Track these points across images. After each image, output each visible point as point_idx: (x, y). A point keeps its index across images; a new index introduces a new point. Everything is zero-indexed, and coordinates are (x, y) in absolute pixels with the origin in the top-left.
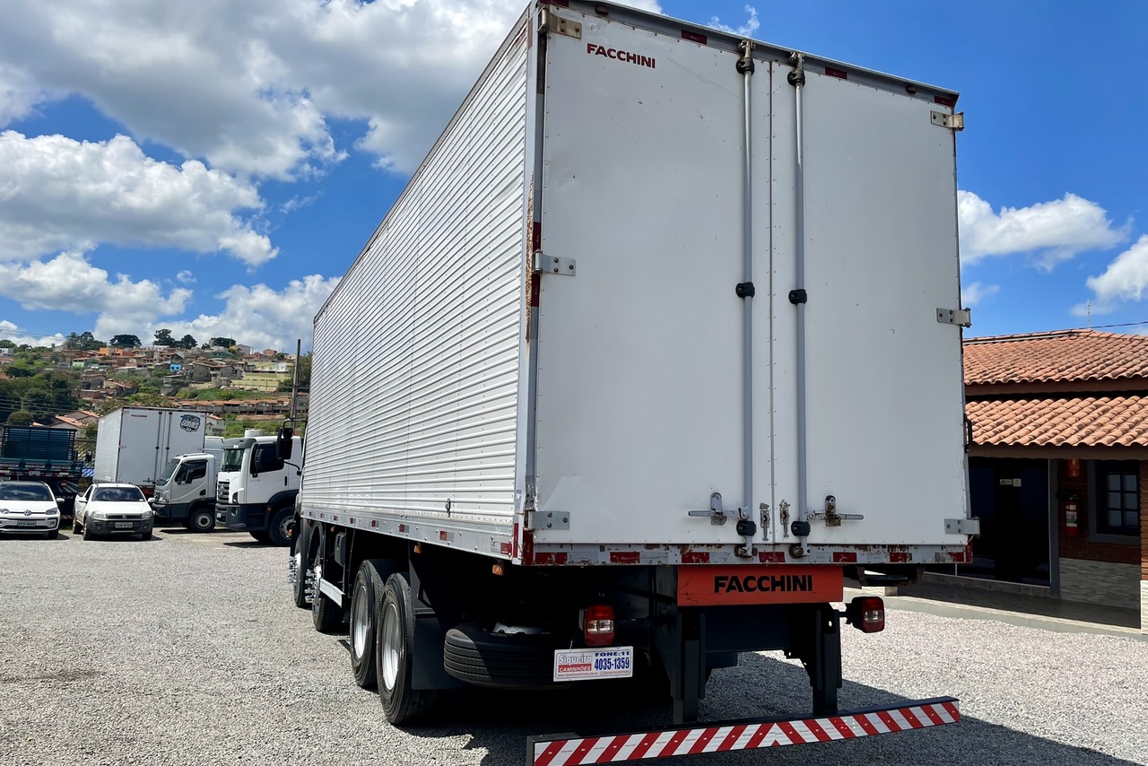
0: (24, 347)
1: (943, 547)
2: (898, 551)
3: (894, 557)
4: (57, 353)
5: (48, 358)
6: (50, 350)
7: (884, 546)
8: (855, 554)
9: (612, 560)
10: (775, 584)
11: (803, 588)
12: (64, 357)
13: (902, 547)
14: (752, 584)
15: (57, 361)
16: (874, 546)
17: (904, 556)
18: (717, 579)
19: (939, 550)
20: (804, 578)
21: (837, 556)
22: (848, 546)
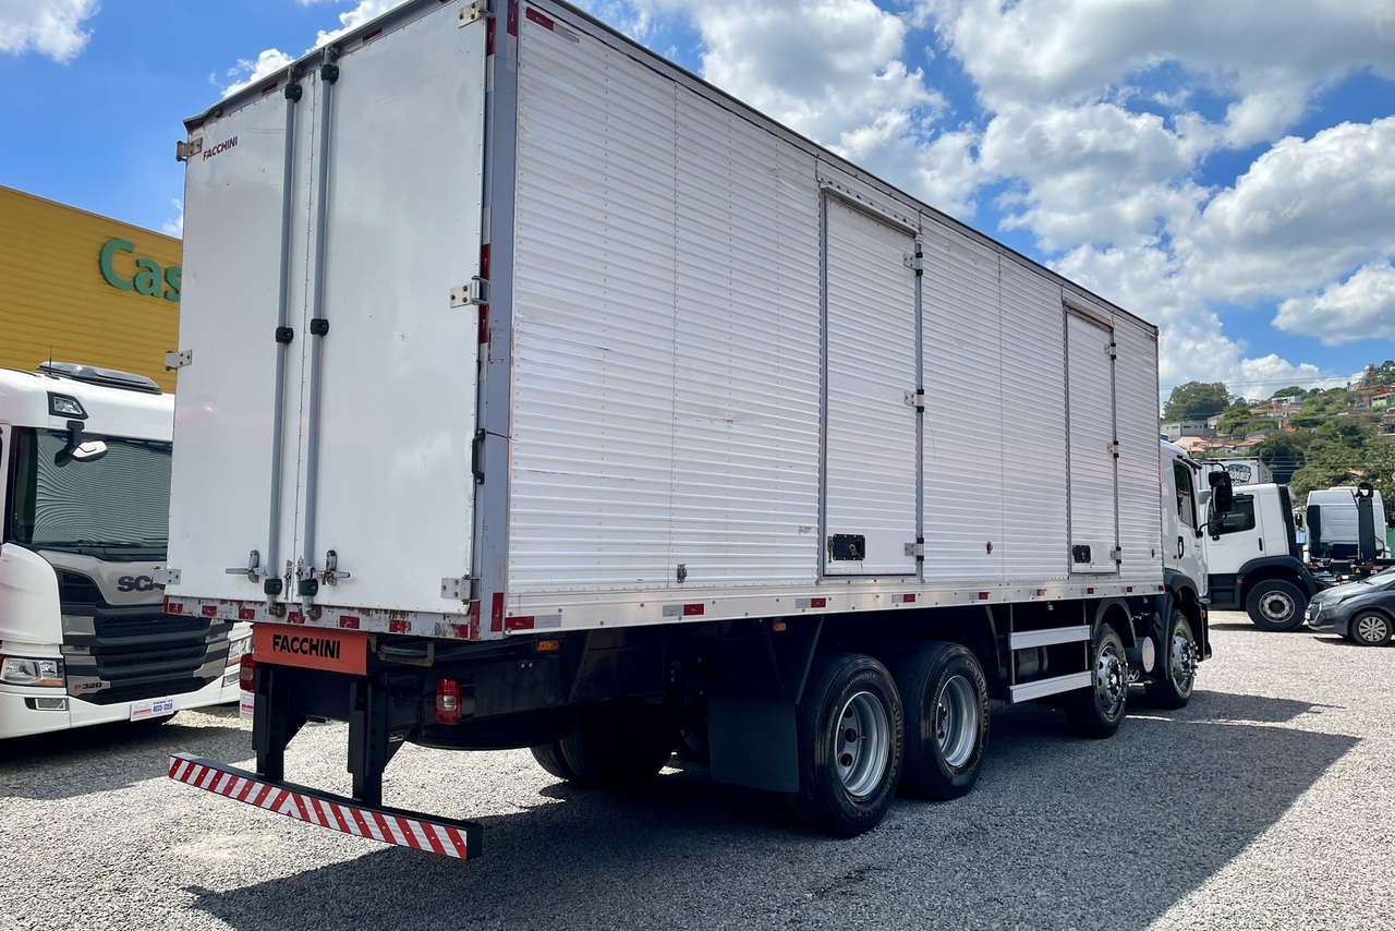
0: (1315, 391)
1: (445, 616)
2: (399, 618)
3: (394, 626)
4: (1352, 394)
5: (1342, 400)
6: (1345, 390)
7: (386, 611)
8: (358, 619)
9: (203, 612)
10: (313, 647)
11: (332, 656)
12: (1361, 396)
13: (403, 613)
14: (296, 645)
15: (1353, 402)
16: (376, 610)
17: (404, 625)
18: (276, 637)
19: (440, 620)
20: (334, 642)
21: (343, 620)
22: (353, 609)
